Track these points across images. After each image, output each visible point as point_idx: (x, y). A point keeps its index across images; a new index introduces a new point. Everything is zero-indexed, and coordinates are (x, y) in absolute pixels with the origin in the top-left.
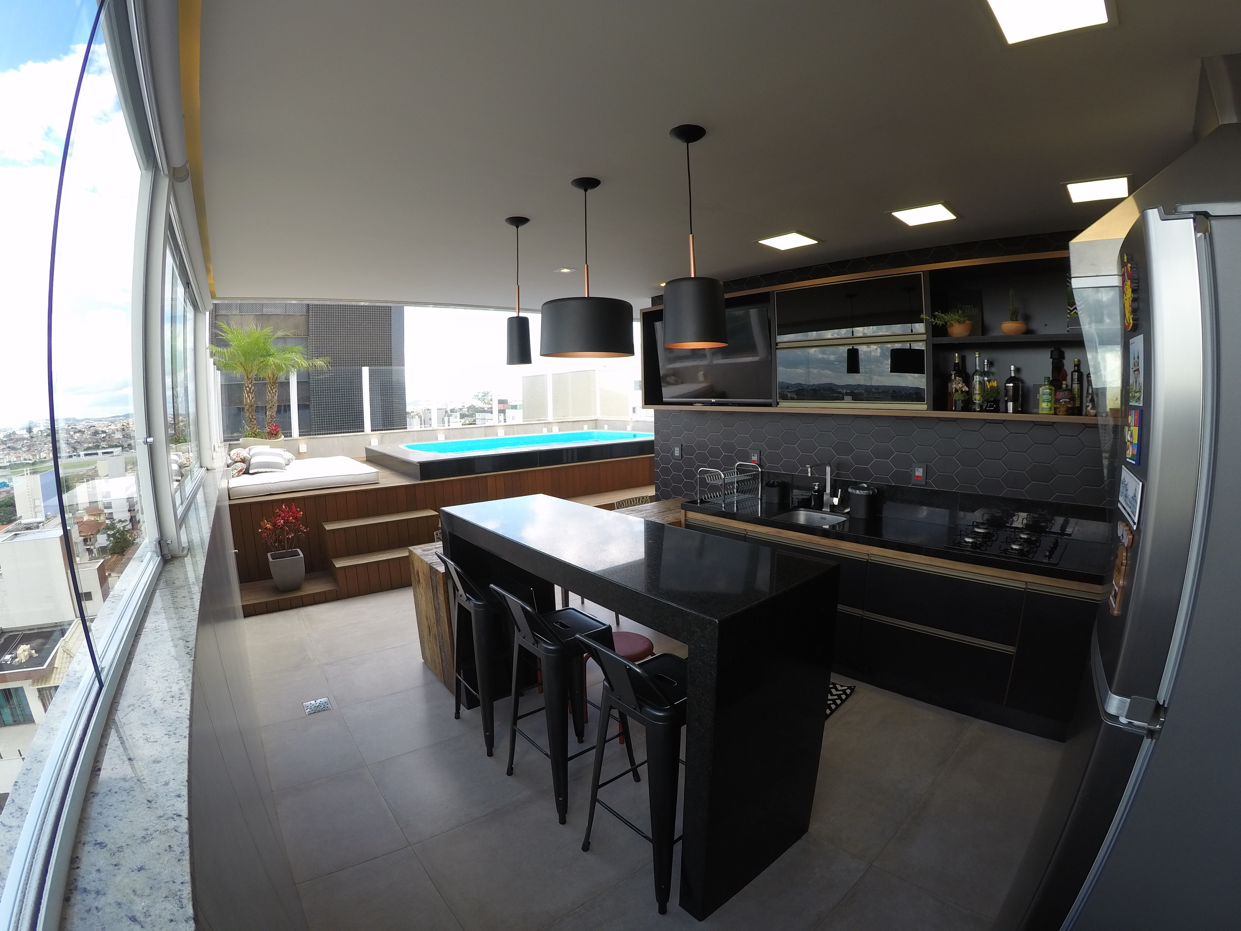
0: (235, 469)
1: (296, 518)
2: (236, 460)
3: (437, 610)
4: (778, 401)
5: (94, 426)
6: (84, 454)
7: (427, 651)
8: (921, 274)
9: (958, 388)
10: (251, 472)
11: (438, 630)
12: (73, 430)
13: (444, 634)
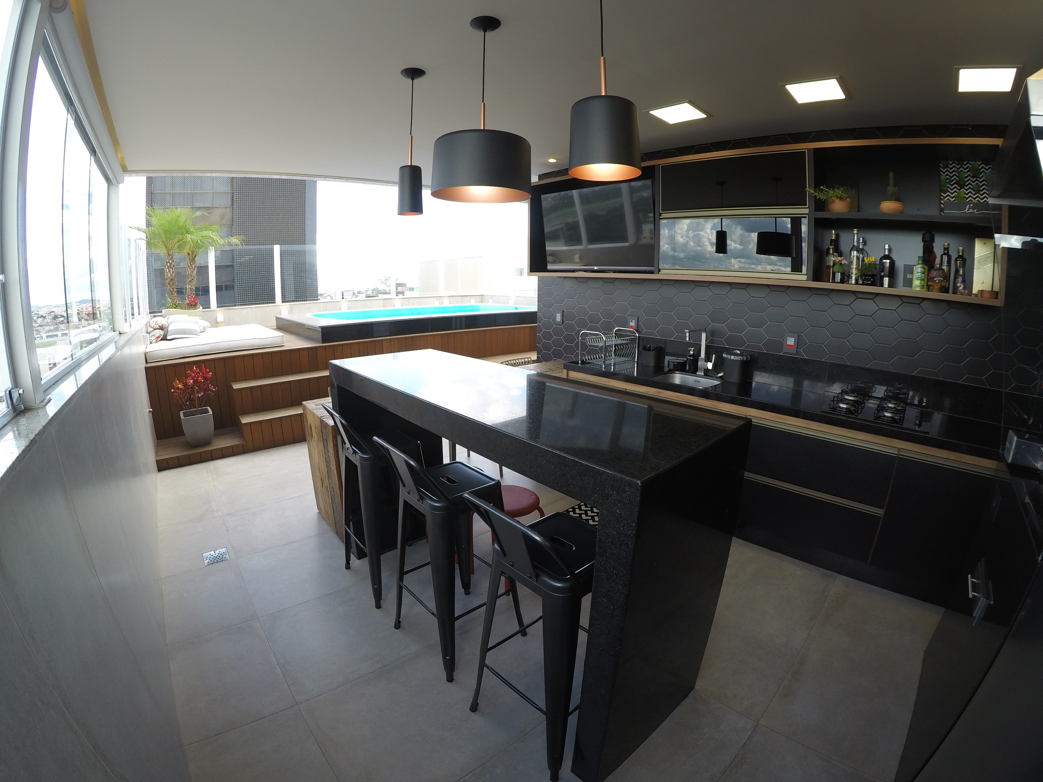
0: (154, 336)
1: (205, 378)
2: (154, 328)
3: (328, 463)
4: (660, 268)
5: (54, 312)
6: (46, 336)
7: (321, 501)
8: (805, 151)
9: (838, 261)
10: (168, 338)
11: (329, 482)
12: (37, 315)
13: (334, 487)
